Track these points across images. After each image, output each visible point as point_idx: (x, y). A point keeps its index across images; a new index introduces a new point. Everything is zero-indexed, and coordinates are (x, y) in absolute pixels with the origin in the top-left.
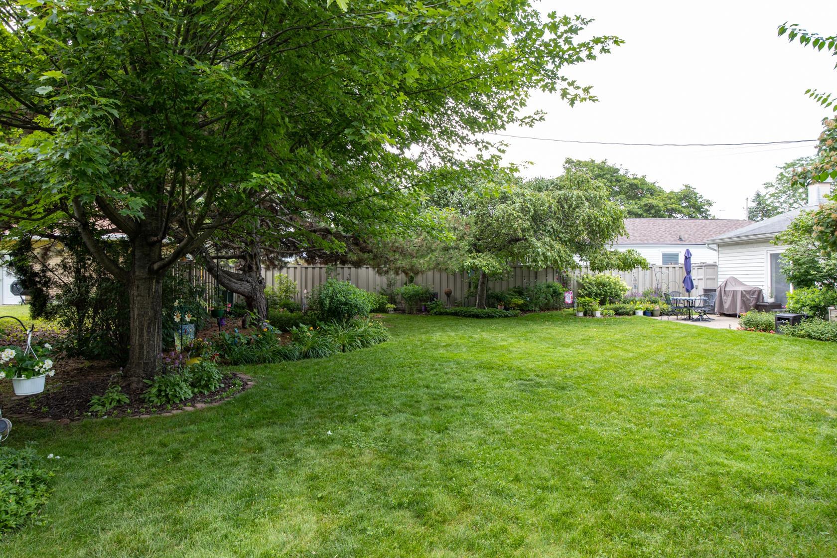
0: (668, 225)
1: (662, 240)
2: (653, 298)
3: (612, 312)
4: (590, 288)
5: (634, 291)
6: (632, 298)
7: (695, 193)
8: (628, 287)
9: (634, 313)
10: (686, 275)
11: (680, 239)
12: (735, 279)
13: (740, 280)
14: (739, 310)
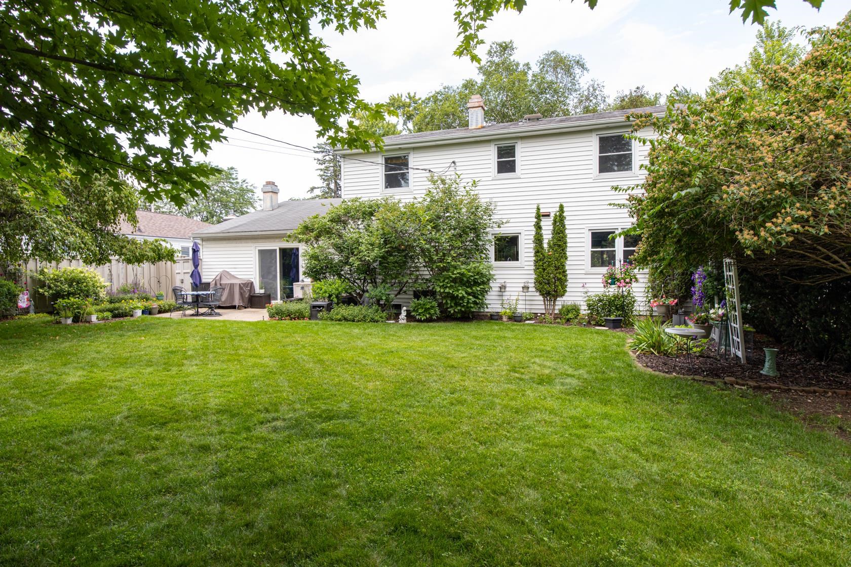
4: (57, 286)
9: (132, 314)
10: (193, 268)
12: (228, 272)
13: (232, 273)
14: (237, 302)
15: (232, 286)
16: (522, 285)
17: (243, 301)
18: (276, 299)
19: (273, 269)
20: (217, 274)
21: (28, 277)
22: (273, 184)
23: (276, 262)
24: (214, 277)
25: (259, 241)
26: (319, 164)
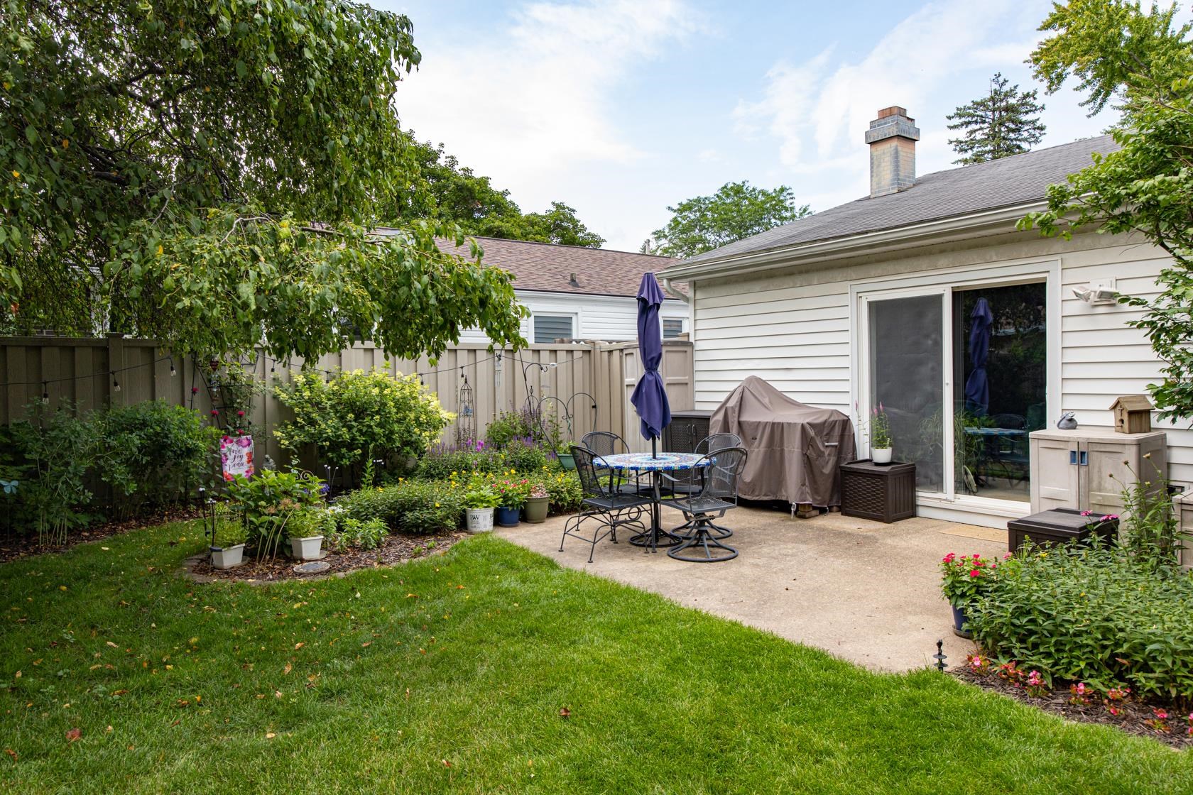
0: (539, 254)
1: (531, 282)
2: (523, 453)
3: (376, 526)
4: (312, 423)
5: (464, 423)
6: (457, 457)
7: (572, 220)
8: (445, 415)
9: (463, 523)
11: (573, 281)
12: (764, 384)
13: (779, 387)
14: (793, 491)
15: (777, 431)
17: (815, 491)
18: (938, 484)
19: (925, 370)
20: (732, 387)
21: (268, 397)
22: (902, 112)
23: (939, 344)
24: (723, 398)
25: (873, 270)
26: (961, 150)
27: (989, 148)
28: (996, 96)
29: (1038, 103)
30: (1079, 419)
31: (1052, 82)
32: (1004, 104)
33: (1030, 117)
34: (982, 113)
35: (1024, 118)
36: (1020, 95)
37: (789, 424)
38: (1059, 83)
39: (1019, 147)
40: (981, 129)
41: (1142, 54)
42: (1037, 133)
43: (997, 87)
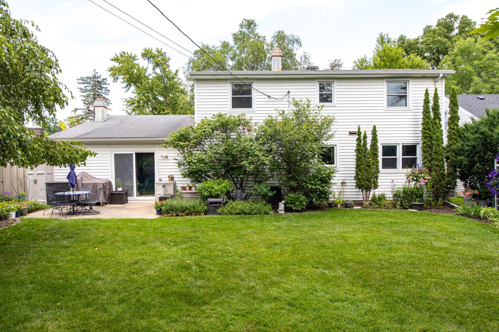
12: (86, 173)
13: (90, 174)
14: (101, 199)
16: (341, 181)
18: (132, 195)
19: (129, 170)
23: (132, 164)
25: (115, 146)
26: (82, 92)
27: (92, 93)
28: (94, 77)
29: (108, 82)
30: (162, 179)
31: (115, 79)
32: (96, 80)
33: (105, 86)
34: (89, 81)
35: (103, 86)
36: (102, 78)
37: (99, 183)
38: (117, 80)
39: (102, 95)
40: (89, 86)
41: (139, 79)
42: (107, 92)
43: (94, 74)
